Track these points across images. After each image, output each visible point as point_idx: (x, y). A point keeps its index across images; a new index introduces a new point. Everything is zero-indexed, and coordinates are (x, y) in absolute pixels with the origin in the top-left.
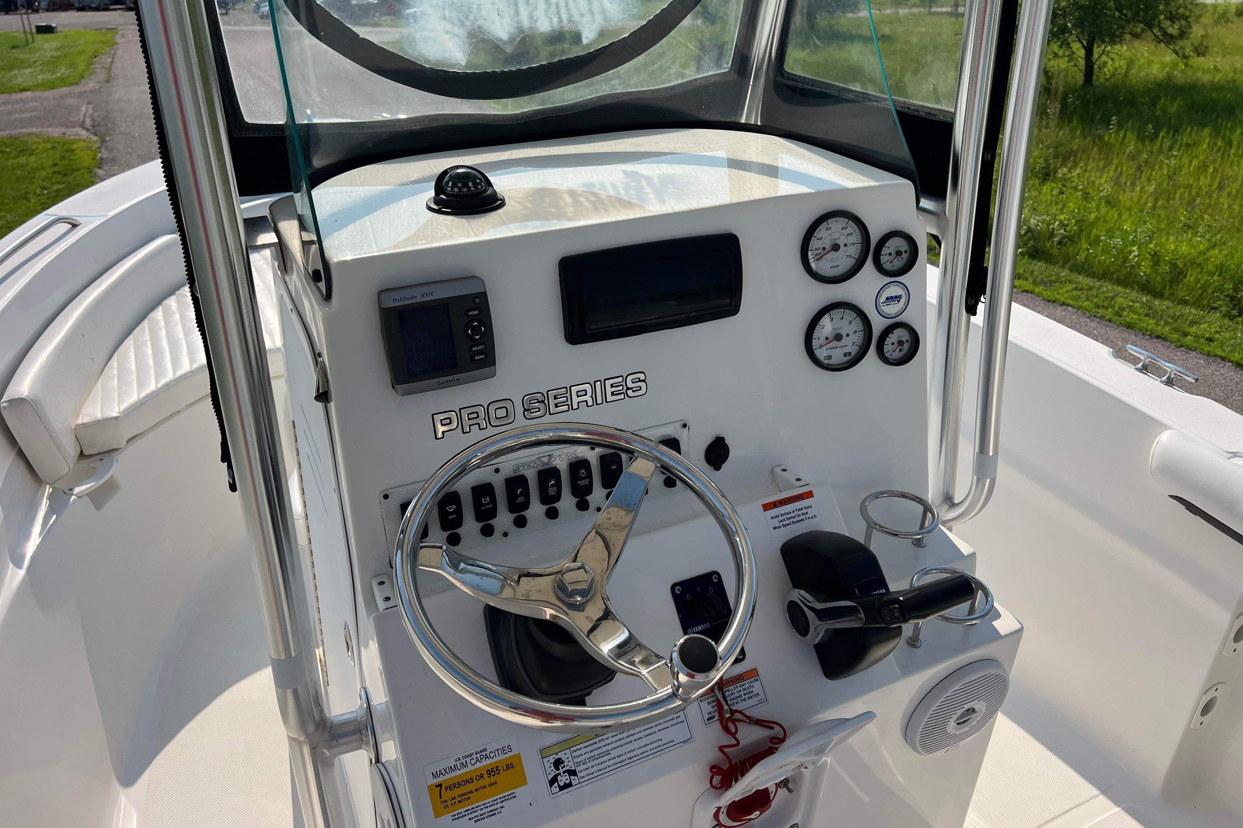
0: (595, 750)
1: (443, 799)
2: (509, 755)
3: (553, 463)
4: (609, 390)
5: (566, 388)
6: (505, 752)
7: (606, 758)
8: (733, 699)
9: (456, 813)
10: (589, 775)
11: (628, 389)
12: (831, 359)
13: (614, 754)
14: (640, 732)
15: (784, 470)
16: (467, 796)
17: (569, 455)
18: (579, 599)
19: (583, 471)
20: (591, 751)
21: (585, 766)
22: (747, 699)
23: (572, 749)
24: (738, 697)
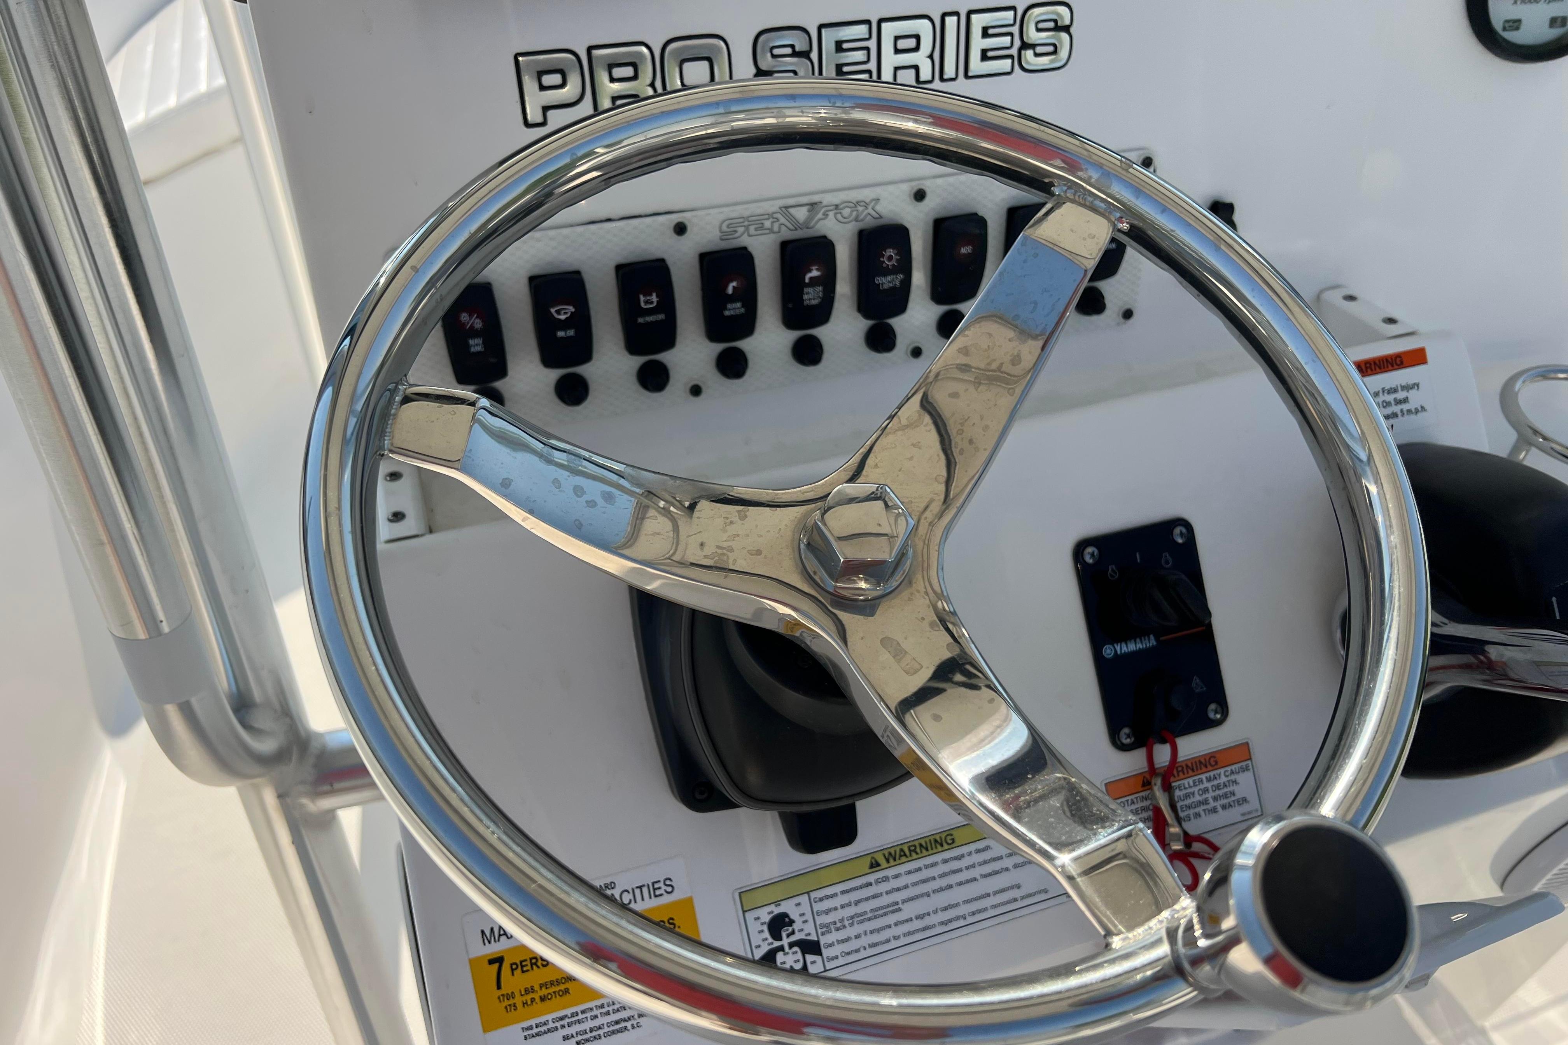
0: (867, 899)
1: (504, 991)
2: (666, 899)
3: (818, 226)
4: (978, 43)
5: (868, 22)
6: (658, 892)
7: (891, 919)
8: (1189, 807)
9: (533, 1022)
10: (848, 954)
11: (1025, 46)
12: (1517, 28)
13: (910, 910)
14: (973, 866)
15: (1351, 298)
16: (562, 987)
17: (860, 209)
18: (863, 585)
19: (890, 252)
20: (857, 903)
21: (841, 935)
22: (1220, 809)
23: (813, 895)
24: (1201, 803)
